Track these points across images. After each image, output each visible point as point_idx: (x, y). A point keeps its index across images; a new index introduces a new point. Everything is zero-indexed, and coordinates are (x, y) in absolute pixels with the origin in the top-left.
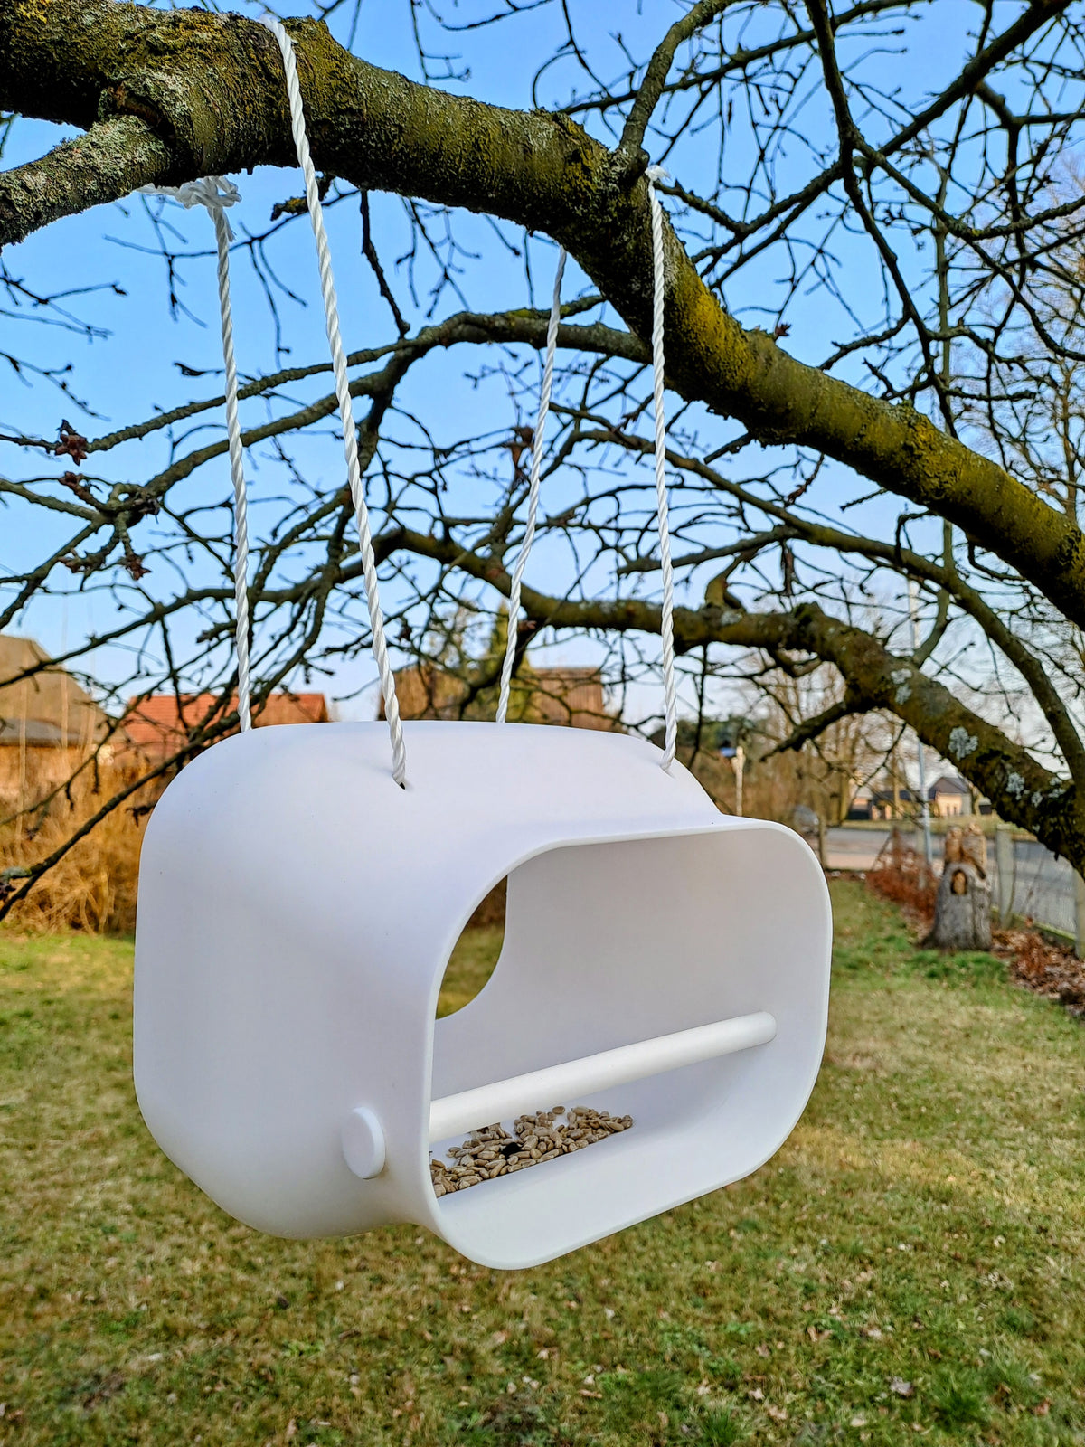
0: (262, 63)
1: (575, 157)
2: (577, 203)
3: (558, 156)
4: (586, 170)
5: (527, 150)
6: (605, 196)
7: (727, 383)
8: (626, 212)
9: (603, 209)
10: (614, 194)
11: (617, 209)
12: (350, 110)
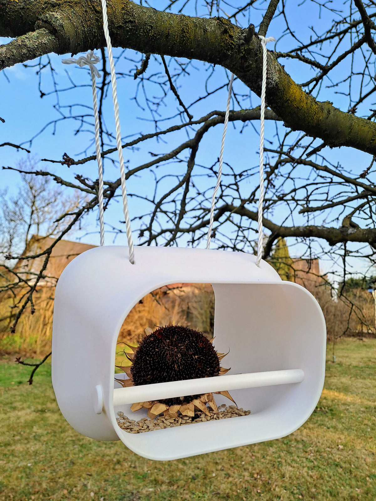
0: (93, 7)
1: (225, 31)
2: (228, 50)
3: (218, 32)
4: (231, 37)
5: (205, 31)
6: (240, 46)
7: (309, 122)
8: (249, 51)
9: (239, 51)
10: (243, 44)
11: (245, 50)
12: (130, 21)
